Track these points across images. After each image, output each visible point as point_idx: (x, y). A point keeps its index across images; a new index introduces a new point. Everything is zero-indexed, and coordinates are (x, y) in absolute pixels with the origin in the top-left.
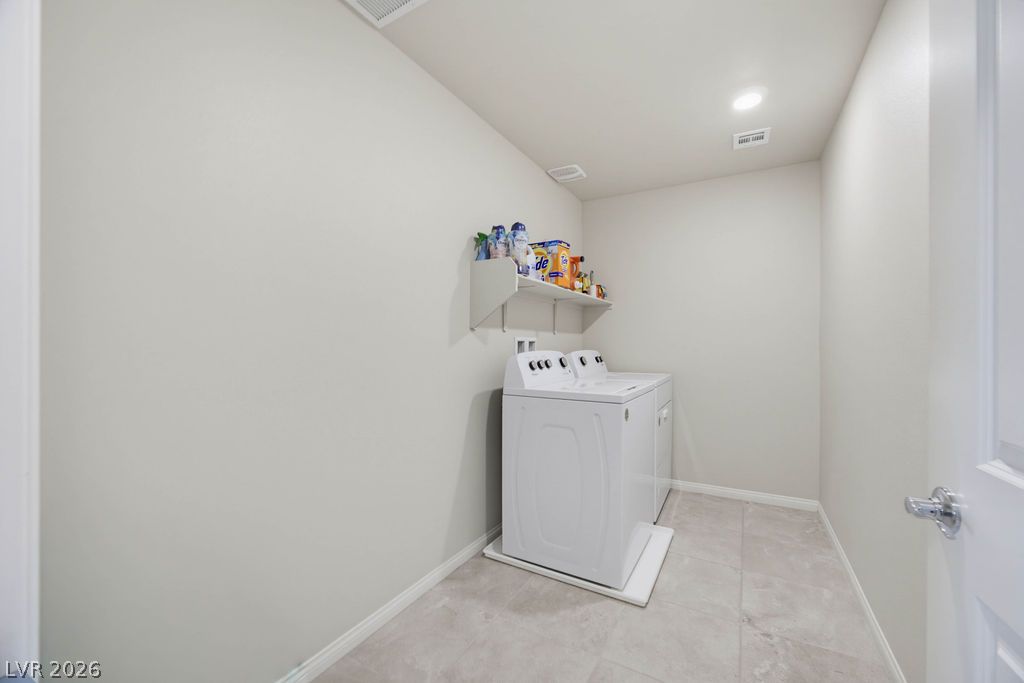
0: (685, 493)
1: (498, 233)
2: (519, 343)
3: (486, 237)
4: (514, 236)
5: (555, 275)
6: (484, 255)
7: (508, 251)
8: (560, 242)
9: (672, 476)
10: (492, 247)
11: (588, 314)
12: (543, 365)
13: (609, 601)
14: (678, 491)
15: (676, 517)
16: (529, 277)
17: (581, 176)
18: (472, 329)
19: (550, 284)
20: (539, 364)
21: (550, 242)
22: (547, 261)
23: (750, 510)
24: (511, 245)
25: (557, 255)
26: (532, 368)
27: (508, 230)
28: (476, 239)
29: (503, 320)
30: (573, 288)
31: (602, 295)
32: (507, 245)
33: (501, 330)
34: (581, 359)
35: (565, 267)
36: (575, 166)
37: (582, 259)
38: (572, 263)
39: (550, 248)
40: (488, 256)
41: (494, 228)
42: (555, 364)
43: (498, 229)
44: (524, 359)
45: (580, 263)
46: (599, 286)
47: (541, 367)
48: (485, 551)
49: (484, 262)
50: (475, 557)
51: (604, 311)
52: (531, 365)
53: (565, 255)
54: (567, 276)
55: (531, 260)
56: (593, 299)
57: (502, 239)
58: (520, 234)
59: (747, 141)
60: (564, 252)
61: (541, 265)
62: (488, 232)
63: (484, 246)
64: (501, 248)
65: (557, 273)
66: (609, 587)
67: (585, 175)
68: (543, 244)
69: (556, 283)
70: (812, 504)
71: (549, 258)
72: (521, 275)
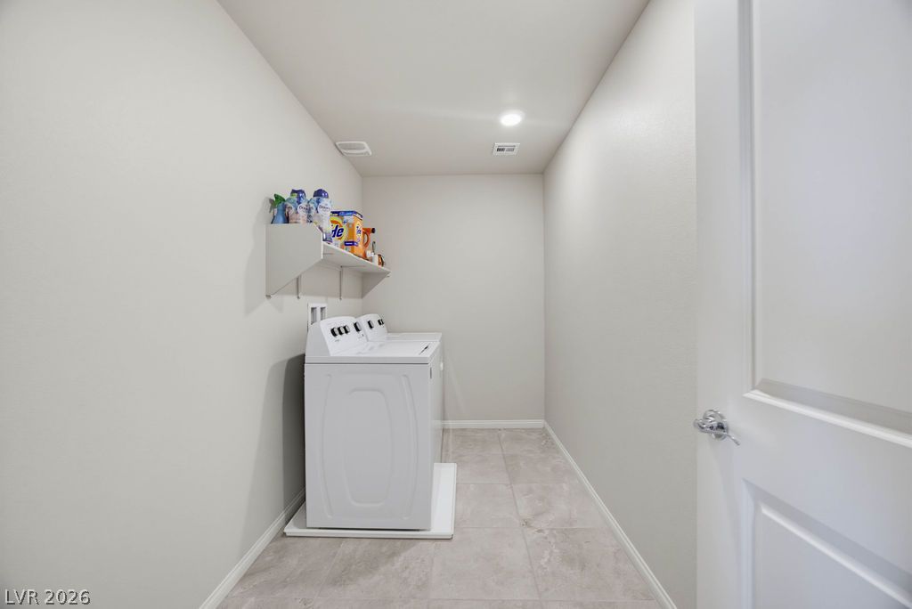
0: (453, 430)
1: (299, 198)
2: (313, 309)
3: (284, 200)
4: (318, 202)
5: (350, 244)
6: (281, 219)
7: (309, 216)
8: (356, 213)
9: (444, 418)
10: (292, 212)
11: (368, 280)
12: (343, 330)
13: (421, 543)
14: (448, 430)
15: (453, 453)
16: (332, 245)
17: (367, 152)
18: (268, 296)
19: (346, 252)
20: (339, 329)
21: (346, 212)
22: (342, 230)
23: (503, 435)
24: (313, 211)
25: (353, 225)
26: (334, 334)
27: (309, 195)
28: (271, 201)
29: (297, 288)
30: (365, 257)
31: (382, 263)
32: (309, 210)
33: (295, 297)
34: (369, 322)
35: (359, 237)
36: (364, 143)
37: (373, 231)
38: (364, 233)
39: (346, 218)
40: (287, 220)
41: (294, 191)
42: (352, 329)
43: (298, 193)
44: (325, 326)
45: (372, 234)
46: (380, 256)
47: (341, 333)
48: (285, 531)
49: (281, 227)
50: (275, 539)
51: (383, 278)
52: (333, 331)
53: (359, 225)
54: (360, 246)
55: (329, 228)
56: (375, 266)
57: (304, 204)
58: (324, 202)
59: (503, 150)
60: (358, 222)
61: (337, 232)
62: (286, 196)
63: (281, 209)
64: (302, 213)
65: (353, 242)
66: (418, 530)
67: (371, 153)
68: (338, 213)
69: (352, 251)
70: (540, 423)
71: (344, 227)
72: (325, 243)
